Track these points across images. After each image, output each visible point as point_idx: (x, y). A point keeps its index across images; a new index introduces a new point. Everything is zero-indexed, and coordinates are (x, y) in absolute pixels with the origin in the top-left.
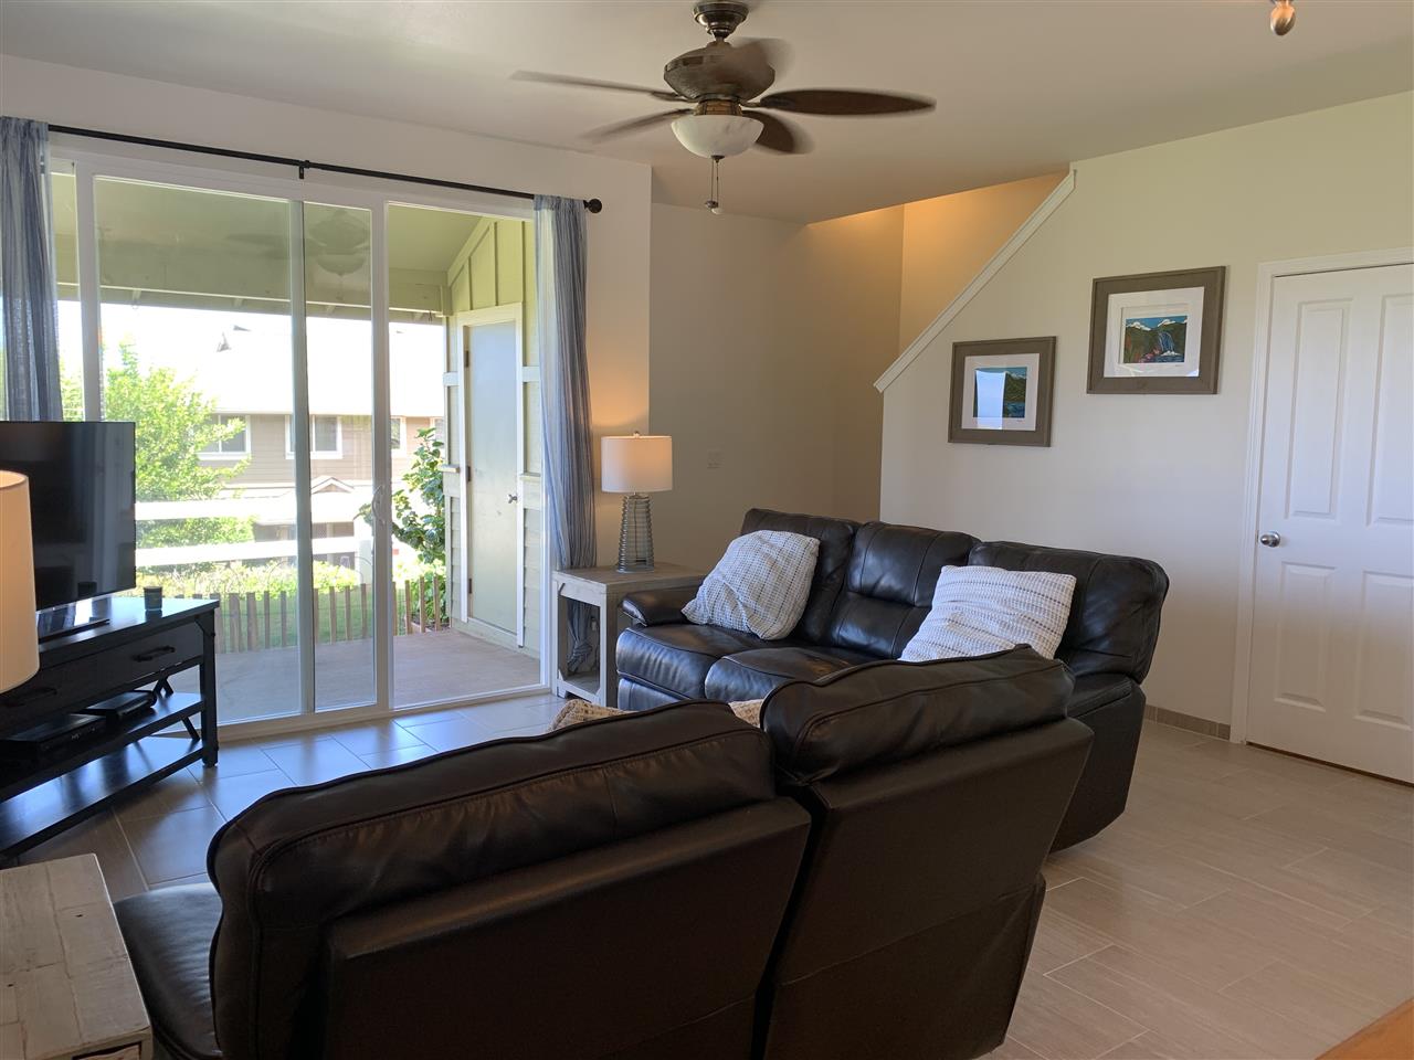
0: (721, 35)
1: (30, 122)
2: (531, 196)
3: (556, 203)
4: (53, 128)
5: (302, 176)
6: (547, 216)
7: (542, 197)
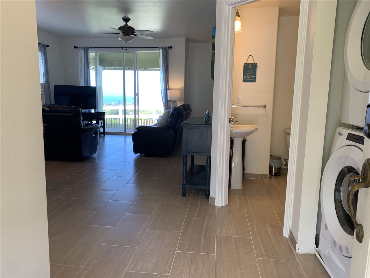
0: (126, 23)
1: (87, 47)
2: (158, 47)
3: (163, 48)
4: (90, 47)
5: (122, 49)
6: (161, 51)
7: (160, 47)
